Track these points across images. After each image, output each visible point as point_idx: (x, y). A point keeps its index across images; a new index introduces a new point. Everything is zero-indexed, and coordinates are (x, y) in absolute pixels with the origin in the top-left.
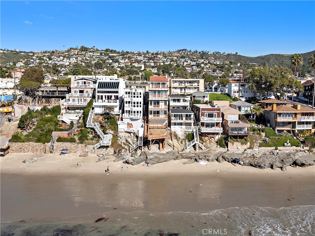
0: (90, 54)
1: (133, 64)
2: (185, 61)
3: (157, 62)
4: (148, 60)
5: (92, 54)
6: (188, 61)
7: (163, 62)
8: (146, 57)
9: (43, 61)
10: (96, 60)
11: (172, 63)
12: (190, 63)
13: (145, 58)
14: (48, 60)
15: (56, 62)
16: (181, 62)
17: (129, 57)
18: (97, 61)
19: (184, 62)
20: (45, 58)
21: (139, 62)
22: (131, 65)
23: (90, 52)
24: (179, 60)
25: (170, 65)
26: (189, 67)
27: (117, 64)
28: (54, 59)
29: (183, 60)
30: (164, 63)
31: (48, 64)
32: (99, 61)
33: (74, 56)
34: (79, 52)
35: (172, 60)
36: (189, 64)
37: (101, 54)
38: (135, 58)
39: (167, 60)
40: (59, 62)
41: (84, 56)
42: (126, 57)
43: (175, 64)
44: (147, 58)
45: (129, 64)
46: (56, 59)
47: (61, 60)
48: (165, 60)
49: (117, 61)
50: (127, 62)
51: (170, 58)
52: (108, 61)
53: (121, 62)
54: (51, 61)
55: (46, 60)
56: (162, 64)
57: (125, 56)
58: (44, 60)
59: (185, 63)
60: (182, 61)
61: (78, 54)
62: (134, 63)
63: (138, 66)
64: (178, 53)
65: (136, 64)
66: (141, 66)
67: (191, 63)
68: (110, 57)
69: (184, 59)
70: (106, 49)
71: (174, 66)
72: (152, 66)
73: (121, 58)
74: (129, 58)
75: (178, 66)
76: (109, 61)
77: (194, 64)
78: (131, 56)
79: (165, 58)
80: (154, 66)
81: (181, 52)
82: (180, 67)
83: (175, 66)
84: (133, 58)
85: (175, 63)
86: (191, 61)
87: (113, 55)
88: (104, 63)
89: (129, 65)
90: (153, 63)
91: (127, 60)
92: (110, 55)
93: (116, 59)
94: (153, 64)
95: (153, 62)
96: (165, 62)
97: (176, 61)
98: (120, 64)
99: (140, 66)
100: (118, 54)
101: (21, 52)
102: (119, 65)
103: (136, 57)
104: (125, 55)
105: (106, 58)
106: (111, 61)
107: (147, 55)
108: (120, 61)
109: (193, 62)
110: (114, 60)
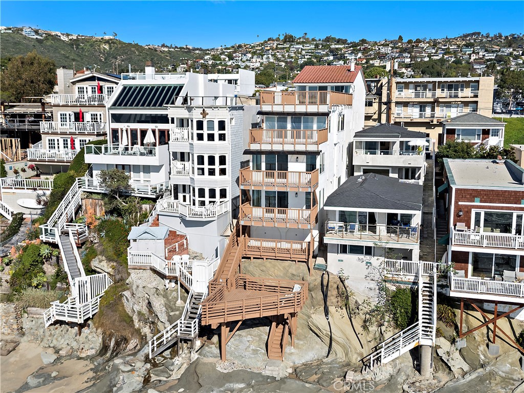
0: (298, 46)
1: (371, 62)
2: (474, 52)
3: (416, 57)
4: (400, 52)
5: (301, 46)
6: (478, 53)
7: (429, 56)
8: (397, 48)
9: (218, 62)
10: (306, 57)
11: (445, 57)
12: (484, 56)
13: (395, 50)
14: (227, 59)
15: (239, 64)
16: (465, 54)
17: (364, 49)
18: (308, 58)
19: (470, 55)
20: (223, 57)
21: (382, 57)
22: (366, 63)
23: (298, 43)
24: (461, 51)
25: (442, 61)
26: (480, 64)
27: (341, 62)
28: (237, 58)
29: (469, 51)
30: (430, 58)
31: (227, 66)
32: (310, 59)
33: (270, 51)
34: (279, 44)
35: (447, 52)
36: (481, 59)
37: (317, 46)
38: (375, 50)
39: (437, 51)
40: (244, 62)
41: (287, 51)
42: (360, 50)
43: (453, 59)
44: (398, 50)
45: (364, 61)
46: (240, 58)
47: (247, 60)
48: (434, 51)
49: (343, 57)
50: (360, 58)
51: (443, 47)
52: (325, 58)
53: (349, 59)
54: (231, 61)
55: (224, 60)
56: (427, 59)
57: (358, 48)
58: (221, 60)
59: (473, 57)
60: (467, 53)
61: (277, 48)
62: (372, 59)
63: (381, 64)
64: (463, 40)
65: (375, 61)
66: (385, 64)
67: (486, 55)
68: (332, 52)
69: (472, 49)
70: (327, 37)
71: (450, 62)
72: (406, 64)
73: (350, 52)
74: (365, 51)
75: (457, 62)
76: (328, 58)
77: (490, 57)
78: (370, 47)
79: (434, 48)
80: (410, 64)
81: (468, 39)
82: (461, 64)
83: (453, 62)
84: (372, 50)
85: (451, 57)
86: (485, 51)
87: (337, 46)
88: (320, 61)
89: (364, 64)
90: (410, 57)
91: (360, 55)
92: (333, 46)
93: (341, 54)
94: (408, 61)
95: (409, 55)
96: (433, 56)
97: (455, 52)
98: (348, 61)
99: (383, 64)
100: (346, 46)
101: (195, 49)
102: (344, 64)
103: (378, 49)
104: (359, 46)
105: (325, 53)
106: (331, 58)
107: (400, 44)
108: (348, 57)
109: (490, 54)
110: (337, 55)
